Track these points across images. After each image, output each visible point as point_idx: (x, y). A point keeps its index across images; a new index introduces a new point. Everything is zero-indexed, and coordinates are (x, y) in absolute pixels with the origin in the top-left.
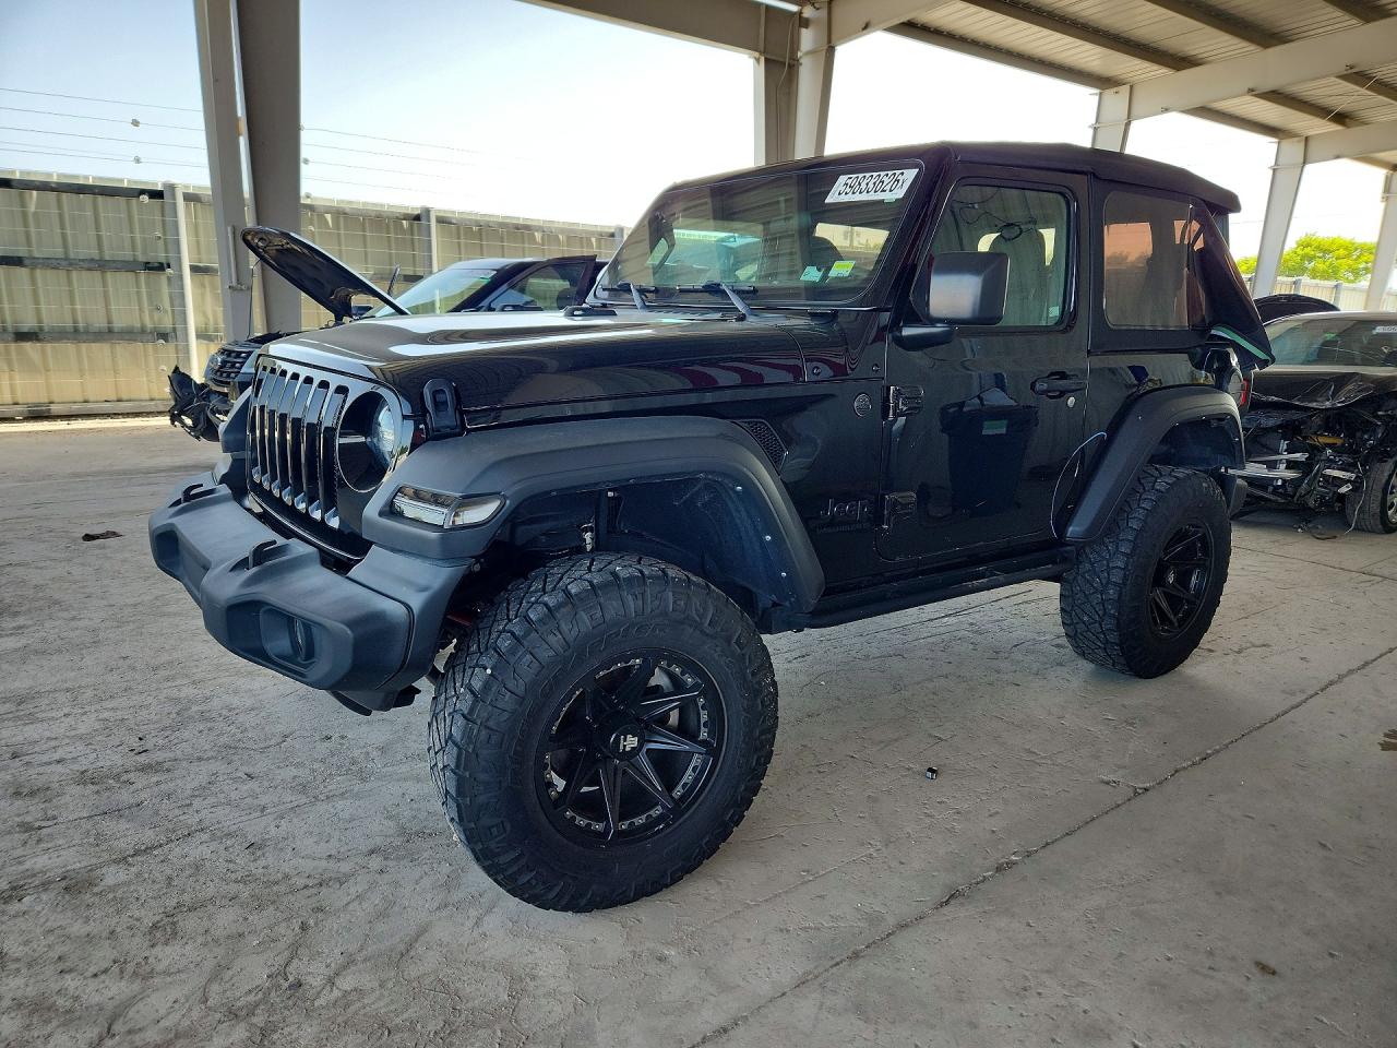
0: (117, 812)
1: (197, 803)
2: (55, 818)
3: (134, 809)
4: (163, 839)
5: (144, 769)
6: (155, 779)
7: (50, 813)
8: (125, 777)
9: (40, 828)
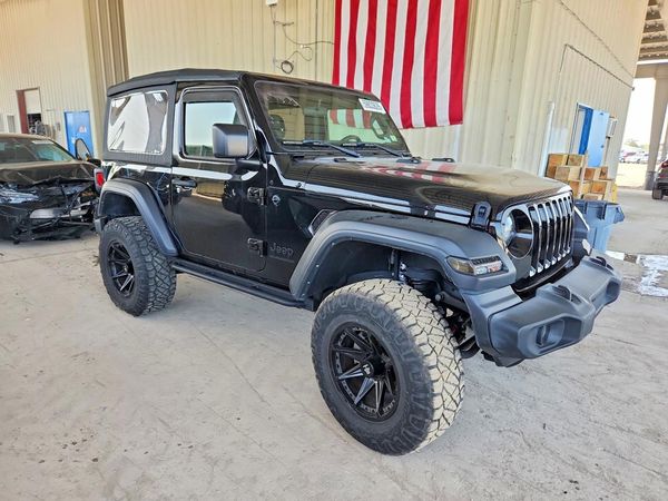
0: (617, 454)
1: (579, 431)
2: (648, 474)
3: (608, 448)
4: (607, 428)
5: (582, 469)
6: (585, 458)
7: (648, 478)
8: (597, 472)
9: (658, 473)
